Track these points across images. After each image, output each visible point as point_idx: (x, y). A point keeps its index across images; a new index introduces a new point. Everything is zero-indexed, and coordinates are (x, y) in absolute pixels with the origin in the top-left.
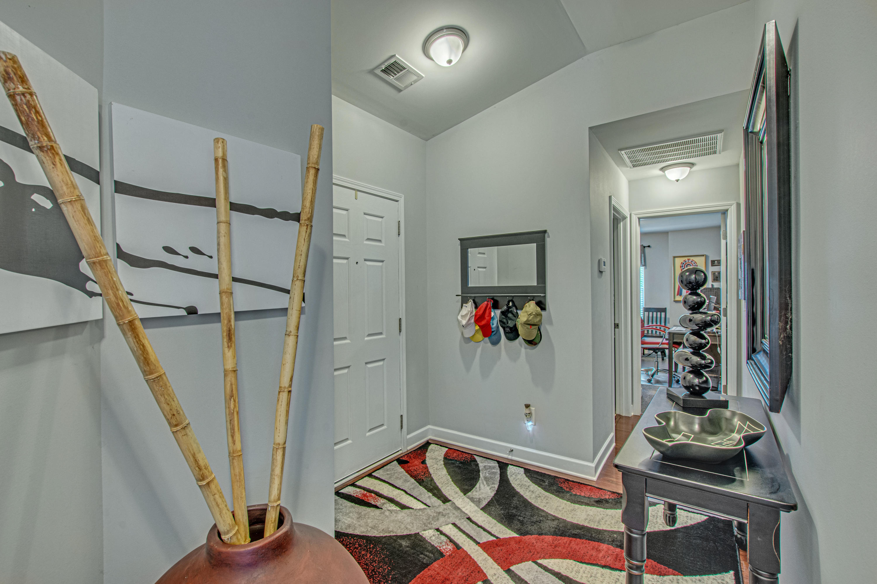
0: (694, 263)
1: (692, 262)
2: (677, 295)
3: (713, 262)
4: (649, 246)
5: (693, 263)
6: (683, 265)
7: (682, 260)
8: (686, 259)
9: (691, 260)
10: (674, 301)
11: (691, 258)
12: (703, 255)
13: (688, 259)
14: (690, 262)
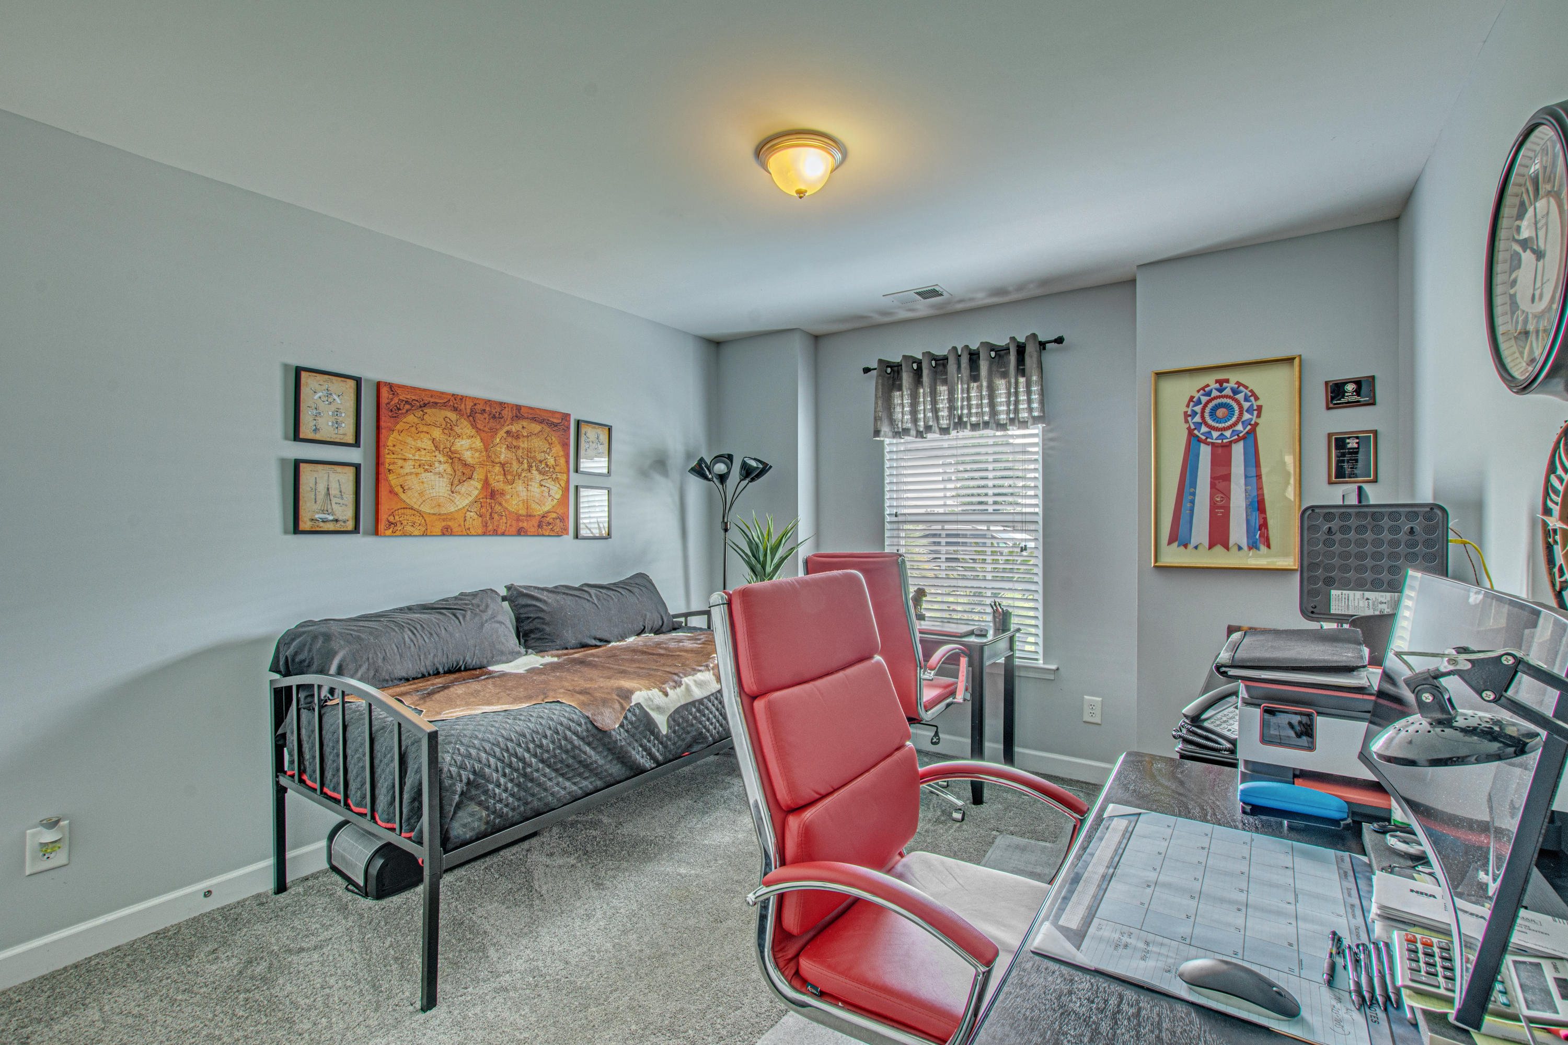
0: (1246, 399)
1: (1235, 392)
2: (1170, 542)
3: (1336, 392)
4: (1060, 340)
5: (1240, 397)
6: (1198, 409)
7: (1190, 387)
8: (1210, 380)
9: (1232, 384)
10: (1155, 567)
11: (1234, 377)
12: (1290, 360)
13: (1219, 382)
14: (1228, 392)
